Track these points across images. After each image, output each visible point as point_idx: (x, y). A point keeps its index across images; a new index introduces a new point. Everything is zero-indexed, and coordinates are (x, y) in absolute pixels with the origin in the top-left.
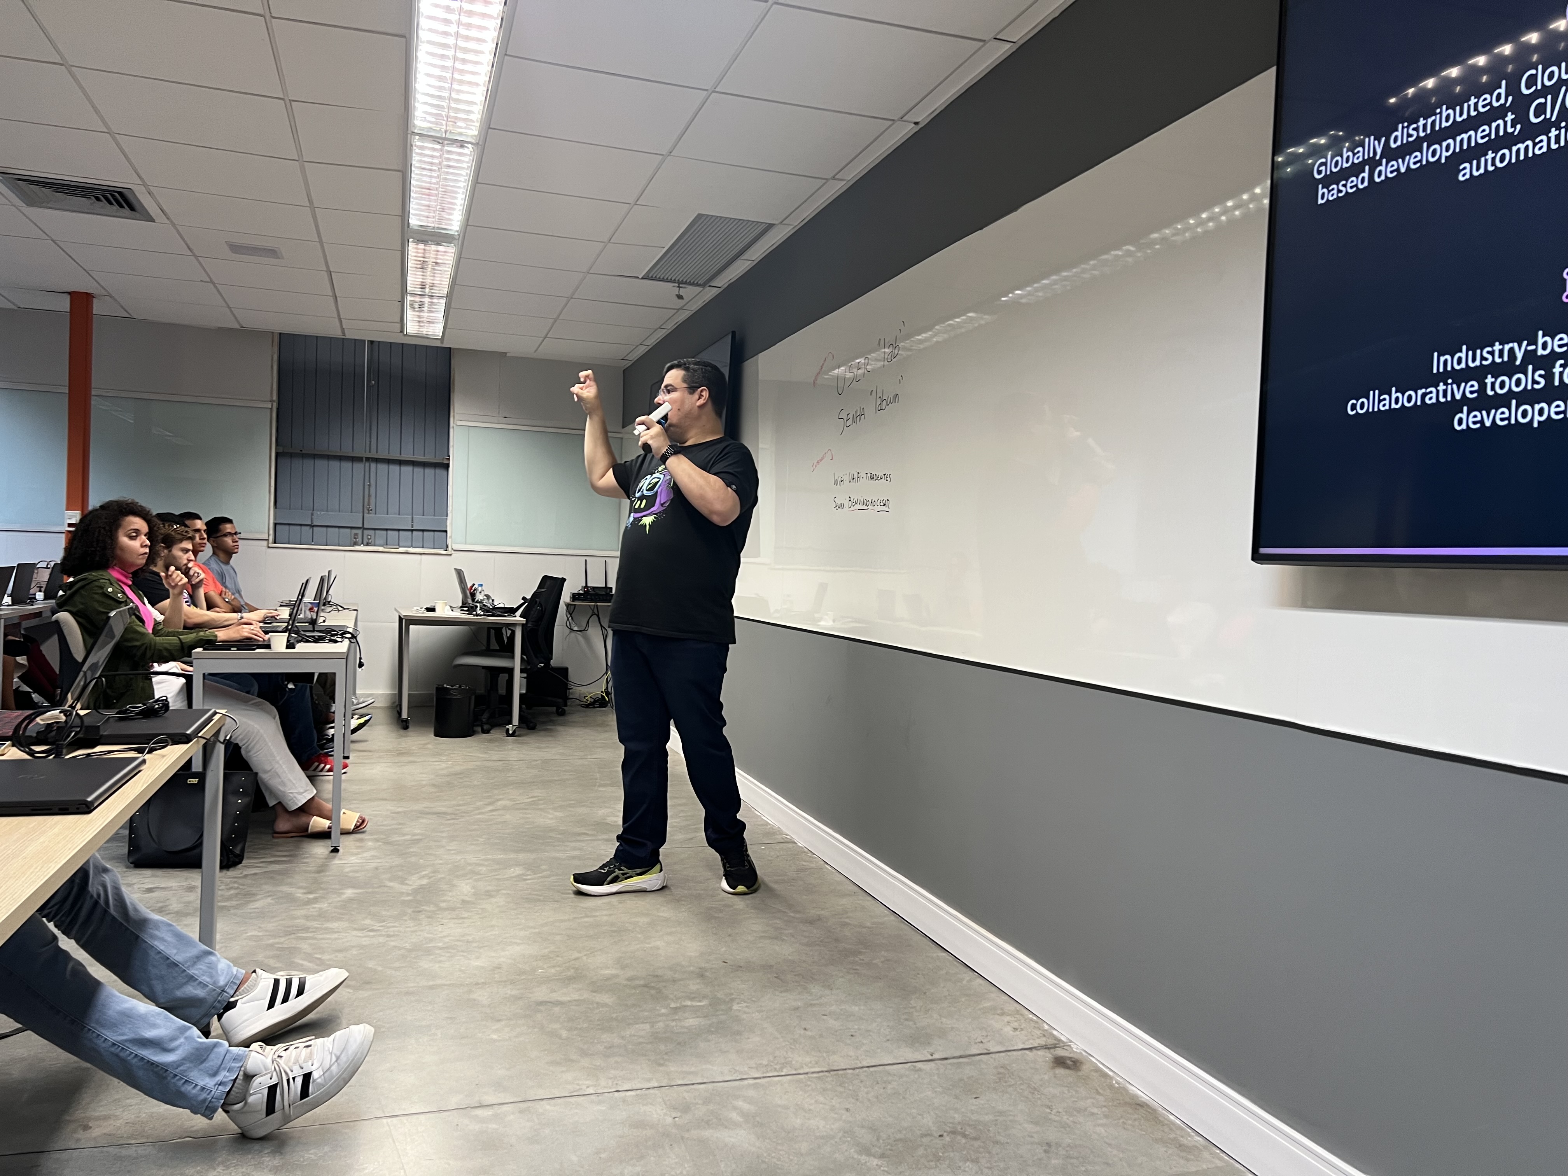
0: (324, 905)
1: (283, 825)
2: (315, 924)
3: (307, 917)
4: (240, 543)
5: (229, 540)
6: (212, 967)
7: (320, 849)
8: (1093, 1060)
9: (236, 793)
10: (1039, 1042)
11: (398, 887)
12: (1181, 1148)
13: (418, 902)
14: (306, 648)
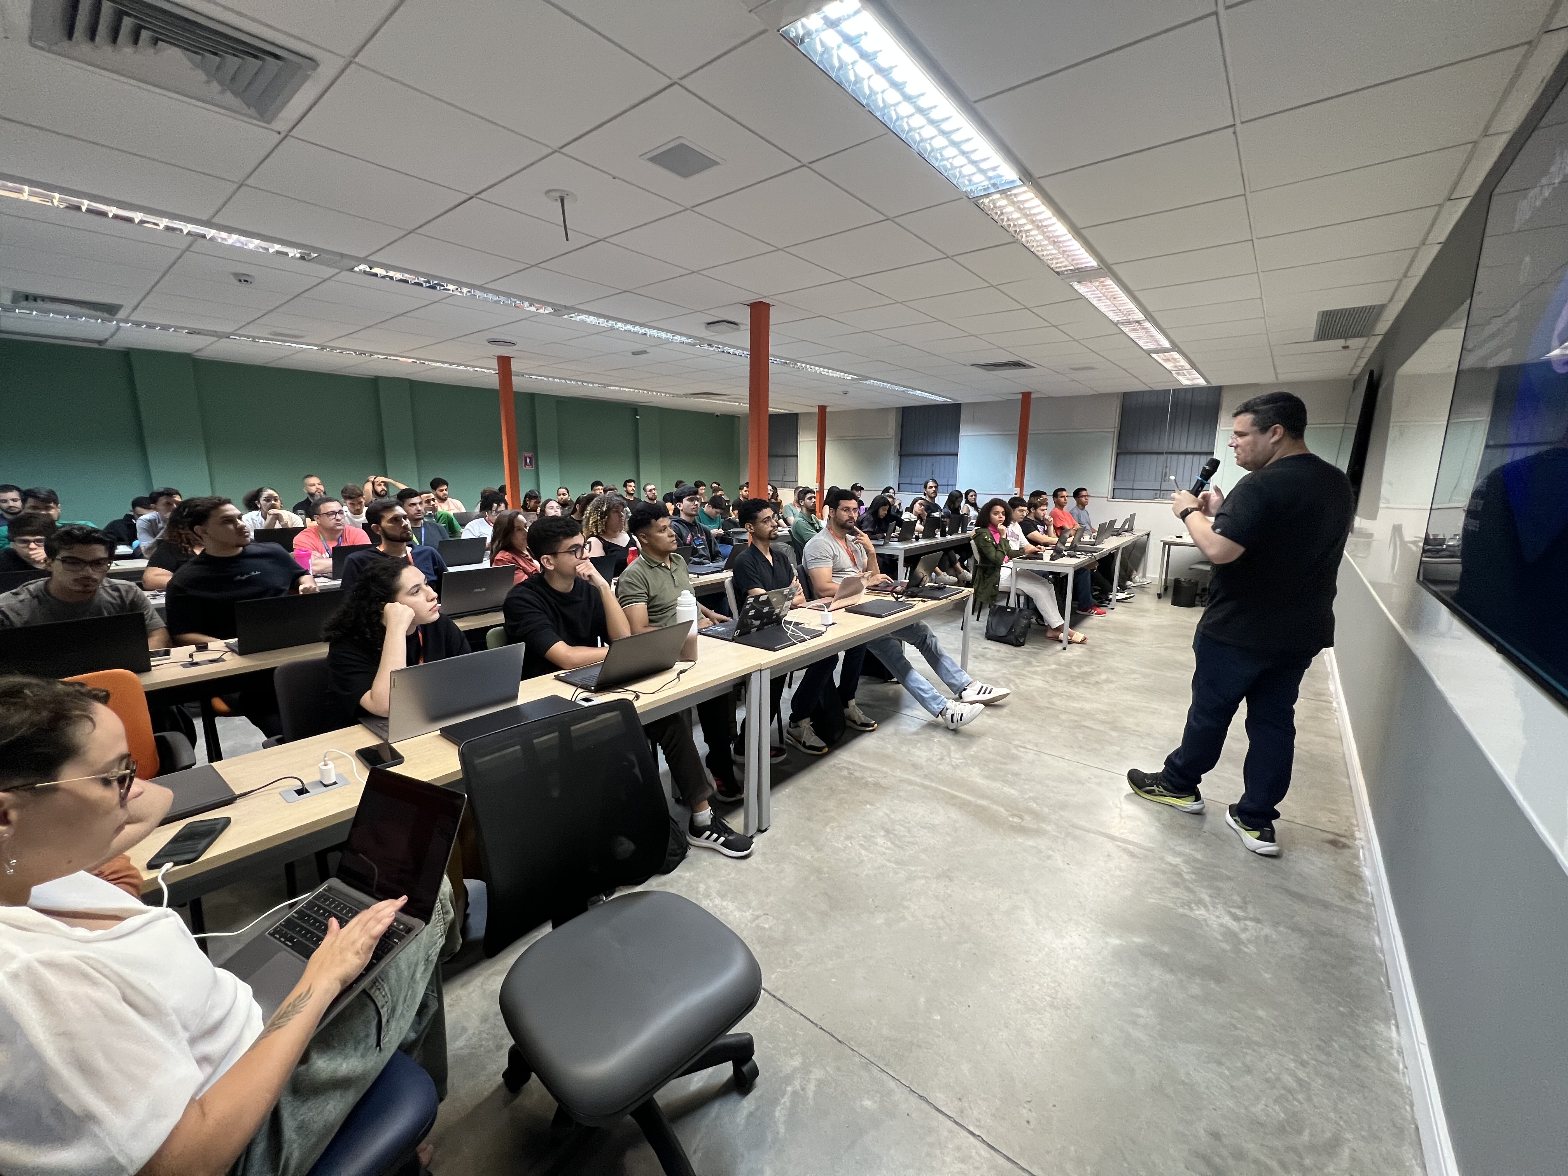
0: (1039, 669)
1: (1049, 634)
2: (1029, 674)
3: (1029, 672)
4: (1090, 499)
5: (1083, 499)
6: (961, 675)
7: (1059, 647)
8: (1361, 851)
9: (1024, 618)
10: (1337, 831)
11: (1076, 669)
12: (1351, 897)
13: (1078, 677)
14: (1060, 561)
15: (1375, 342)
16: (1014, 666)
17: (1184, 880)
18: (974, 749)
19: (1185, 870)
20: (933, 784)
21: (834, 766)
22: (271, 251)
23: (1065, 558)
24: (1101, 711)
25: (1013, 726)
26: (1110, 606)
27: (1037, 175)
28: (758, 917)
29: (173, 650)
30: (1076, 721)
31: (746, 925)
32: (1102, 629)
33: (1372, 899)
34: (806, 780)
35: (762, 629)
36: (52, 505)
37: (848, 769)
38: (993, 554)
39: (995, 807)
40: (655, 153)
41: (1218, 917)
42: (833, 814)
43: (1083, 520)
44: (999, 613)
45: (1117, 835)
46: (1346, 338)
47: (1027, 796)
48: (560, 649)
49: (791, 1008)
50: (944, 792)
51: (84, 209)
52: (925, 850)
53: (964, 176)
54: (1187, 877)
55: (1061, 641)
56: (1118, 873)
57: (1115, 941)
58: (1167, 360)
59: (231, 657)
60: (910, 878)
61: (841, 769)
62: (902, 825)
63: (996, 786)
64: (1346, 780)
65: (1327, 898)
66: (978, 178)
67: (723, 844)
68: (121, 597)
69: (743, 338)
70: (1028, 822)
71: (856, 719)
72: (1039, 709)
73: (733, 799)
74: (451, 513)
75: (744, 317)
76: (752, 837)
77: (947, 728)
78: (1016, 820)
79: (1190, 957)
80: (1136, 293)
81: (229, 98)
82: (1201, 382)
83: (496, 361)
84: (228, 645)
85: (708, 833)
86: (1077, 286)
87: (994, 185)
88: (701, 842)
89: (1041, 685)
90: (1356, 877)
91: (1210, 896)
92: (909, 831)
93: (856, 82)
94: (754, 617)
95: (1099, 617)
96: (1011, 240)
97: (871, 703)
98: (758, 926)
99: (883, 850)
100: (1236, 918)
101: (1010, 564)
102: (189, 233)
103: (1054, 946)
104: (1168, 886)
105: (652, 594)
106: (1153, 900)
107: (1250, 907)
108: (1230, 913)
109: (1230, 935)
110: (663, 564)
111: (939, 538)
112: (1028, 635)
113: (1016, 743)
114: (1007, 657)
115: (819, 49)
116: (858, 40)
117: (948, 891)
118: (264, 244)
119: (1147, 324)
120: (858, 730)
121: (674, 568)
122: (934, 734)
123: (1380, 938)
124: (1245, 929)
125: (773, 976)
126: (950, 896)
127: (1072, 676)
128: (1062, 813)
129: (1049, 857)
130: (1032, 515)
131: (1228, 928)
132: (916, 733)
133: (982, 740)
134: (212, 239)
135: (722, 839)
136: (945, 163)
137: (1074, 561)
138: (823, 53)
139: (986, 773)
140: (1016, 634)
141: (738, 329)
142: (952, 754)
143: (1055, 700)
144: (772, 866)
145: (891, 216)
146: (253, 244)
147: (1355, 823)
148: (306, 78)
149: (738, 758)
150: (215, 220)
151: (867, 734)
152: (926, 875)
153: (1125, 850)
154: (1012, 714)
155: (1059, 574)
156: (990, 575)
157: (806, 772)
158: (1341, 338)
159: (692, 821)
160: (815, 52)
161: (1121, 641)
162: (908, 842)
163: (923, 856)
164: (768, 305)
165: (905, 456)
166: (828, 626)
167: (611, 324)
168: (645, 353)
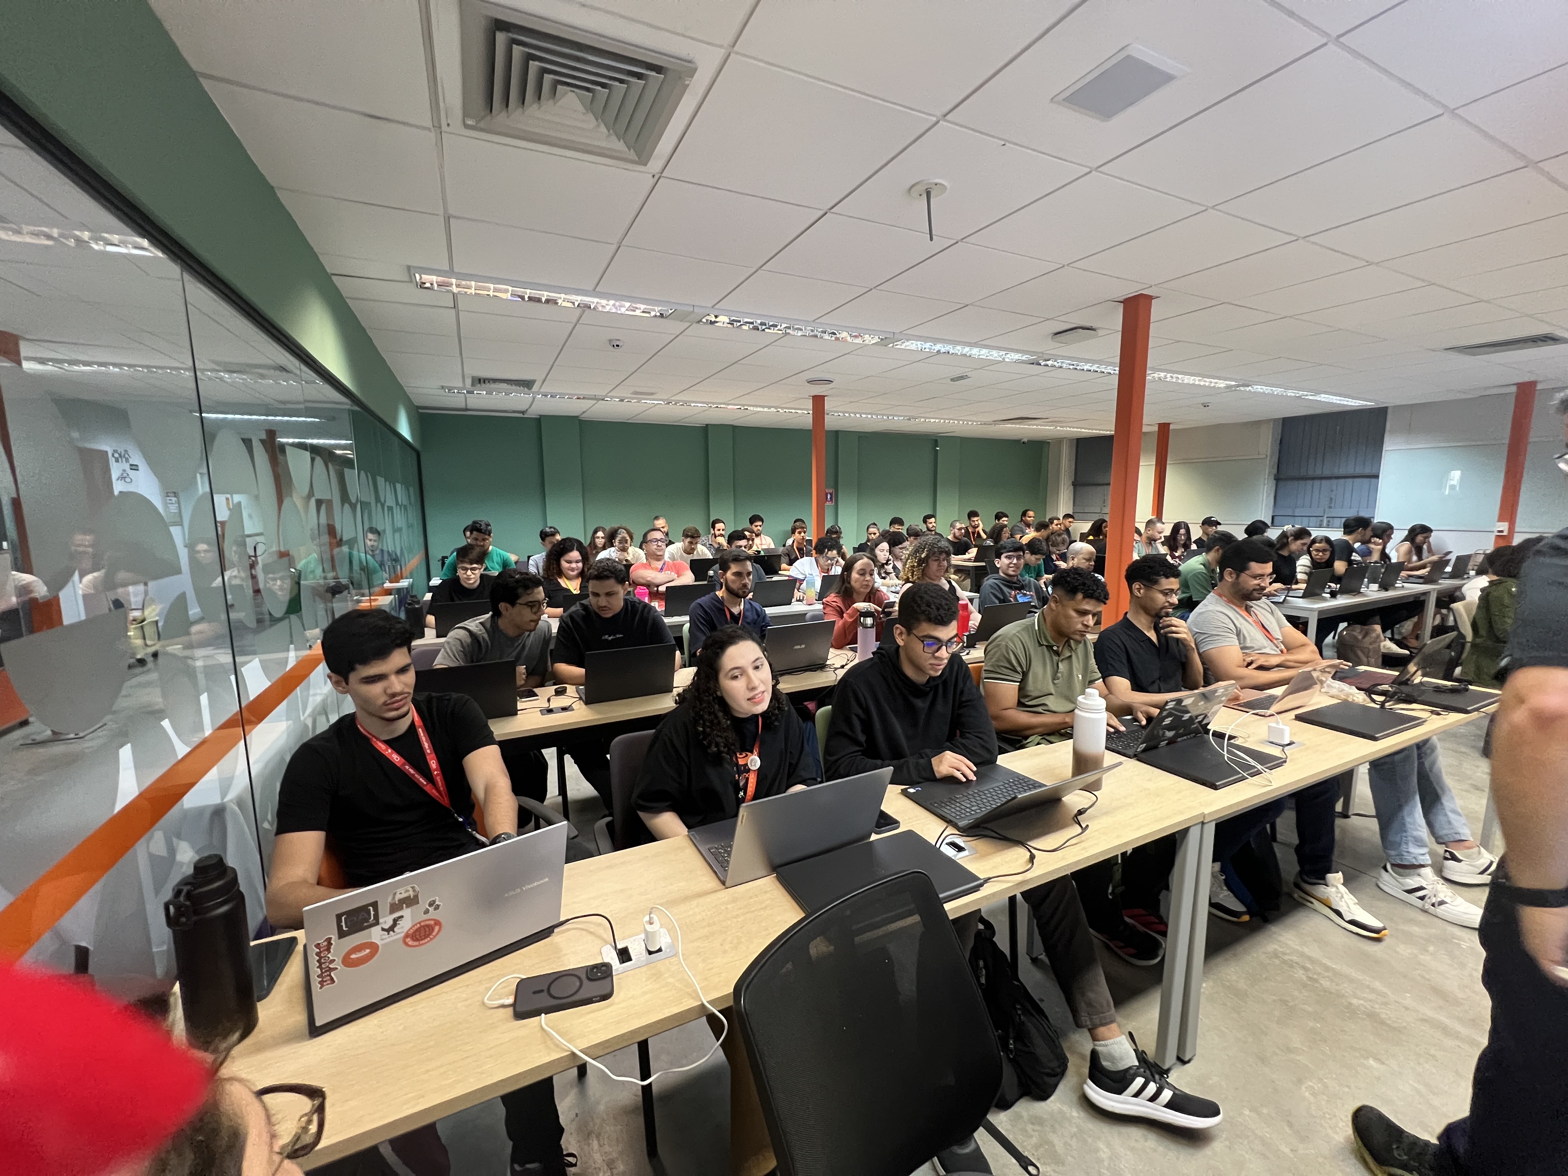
22: (638, 311)
35: (1176, 741)
37: (1305, 969)
40: (1078, 86)
59: (579, 707)
69: (1110, 347)
75: (1115, 320)
81: (613, 141)
83: (812, 400)
85: (1138, 1082)
94: (1169, 728)
102: (579, 304)
110: (1055, 648)
118: (633, 306)
134: (595, 307)
141: (1103, 335)
146: (624, 307)
148: (685, 90)
150: (598, 288)
164: (1149, 298)
165: (1286, 479)
166: (1283, 746)
167: (938, 347)
168: (966, 377)
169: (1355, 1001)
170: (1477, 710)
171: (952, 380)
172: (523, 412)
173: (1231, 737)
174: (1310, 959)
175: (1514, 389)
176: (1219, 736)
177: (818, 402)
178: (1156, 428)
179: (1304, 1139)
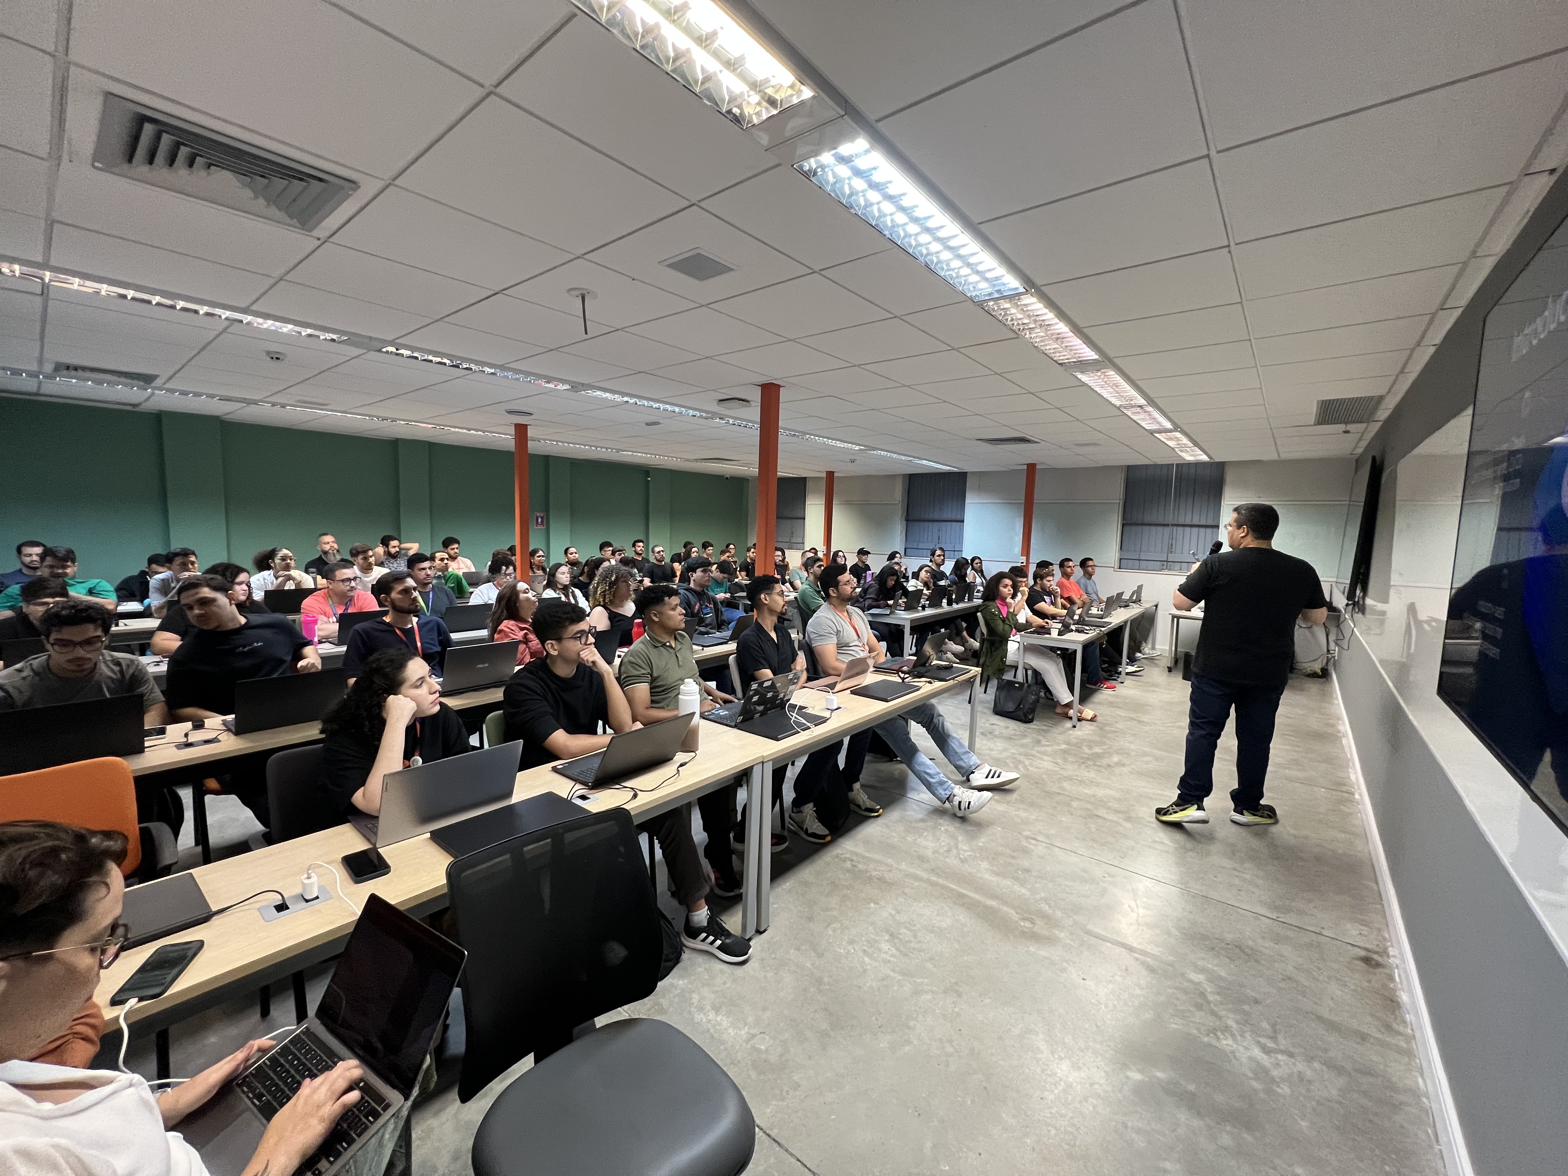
0: (1049, 749)
1: (1058, 710)
2: (1038, 755)
3: (1038, 752)
4: (1096, 569)
5: (1090, 569)
6: (969, 758)
7: (1069, 724)
8: (1396, 971)
9: (1031, 693)
10: (1368, 946)
11: (1086, 750)
12: (1388, 1028)
13: (1088, 759)
14: (1068, 636)
15: (1375, 427)
16: (1022, 746)
17: (1209, 1002)
18: (983, 840)
19: (1209, 990)
20: (940, 881)
21: (837, 856)
22: (304, 334)
23: (1073, 633)
24: (1115, 799)
25: (1023, 814)
26: (1119, 680)
27: (1039, 281)
28: (754, 1036)
29: (169, 728)
30: (1088, 810)
31: (741, 1045)
32: (1111, 704)
33: (1412, 1030)
34: (807, 873)
35: (766, 714)
36: (69, 564)
37: (852, 860)
38: (1000, 626)
39: (1005, 908)
40: (673, 261)
41: (1246, 1048)
42: (835, 913)
43: (1090, 590)
44: (1006, 687)
45: (1135, 945)
46: (1346, 423)
47: (1038, 897)
48: (560, 737)
49: (787, 1150)
50: (952, 889)
51: (129, 298)
52: (931, 959)
53: (970, 284)
54: (1211, 998)
55: (1071, 718)
56: (1138, 991)
57: (1136, 1076)
58: (1170, 439)
59: (226, 738)
60: (916, 993)
61: (844, 861)
62: (906, 928)
63: (1006, 884)
64: (1375, 887)
65: (1365, 1029)
66: (983, 285)
67: (719, 948)
68: (121, 671)
69: (754, 413)
70: (1040, 927)
71: (861, 803)
72: (1049, 794)
73: (732, 894)
74: (460, 573)
75: (756, 396)
76: (750, 939)
77: (955, 815)
78: (1028, 924)
79: (1219, 1098)
80: (1138, 382)
81: (274, 211)
82: (1204, 458)
83: (513, 428)
84: (225, 723)
85: (704, 935)
86: (1080, 376)
87: (998, 291)
88: (697, 944)
89: (1051, 768)
90: (1392, 1004)
91: (1237, 1022)
92: (915, 937)
93: (866, 207)
94: (758, 703)
95: (1109, 691)
96: (1015, 336)
97: (877, 784)
98: (753, 1048)
99: (888, 958)
100: (1267, 1051)
101: (1017, 638)
102: (227, 319)
103: (1071, 1079)
104: (1191, 1009)
105: (655, 675)
106: (1175, 1025)
107: (1280, 1037)
108: (1258, 1043)
109: (1261, 1072)
110: (668, 644)
111: (945, 607)
112: (1038, 710)
113: (1026, 833)
114: (1015, 735)
115: (831, 179)
116: (868, 174)
117: (956, 1010)
118: (298, 329)
119: (1150, 409)
120: (864, 815)
121: (679, 647)
122: (941, 821)
123: (1424, 1079)
124: (1277, 1065)
125: (769, 1110)
126: (958, 1014)
127: (1082, 758)
128: (1075, 917)
129: (1064, 970)
130: (1039, 586)
131: (1258, 1063)
132: (922, 820)
133: (989, 831)
134: (248, 323)
135: (719, 942)
136: (951, 273)
137: (1082, 637)
138: (835, 183)
139: (995, 868)
140: (1025, 711)
141: (750, 406)
142: (960, 846)
143: (1066, 785)
144: (770, 975)
145: (898, 314)
146: (287, 328)
147: (1387, 936)
148: (348, 196)
149: (737, 846)
150: (254, 308)
151: (872, 820)
152: (934, 988)
153: (1143, 963)
154: (1022, 801)
155: (1067, 649)
156: (997, 649)
157: (808, 862)
158: (1341, 423)
159: (688, 920)
160: (827, 182)
161: (1133, 719)
162: (914, 949)
163: (929, 965)
164: (779, 386)
165: (912, 521)
166: (832, 711)
167: (626, 399)
168: (658, 423)
169: (874, 873)
170: (953, 679)
171: (647, 424)
172: (134, 405)
173: (801, 708)
174: (857, 854)
175: (1025, 467)
176: (793, 707)
177: (521, 430)
178: (824, 475)
179: (820, 955)
